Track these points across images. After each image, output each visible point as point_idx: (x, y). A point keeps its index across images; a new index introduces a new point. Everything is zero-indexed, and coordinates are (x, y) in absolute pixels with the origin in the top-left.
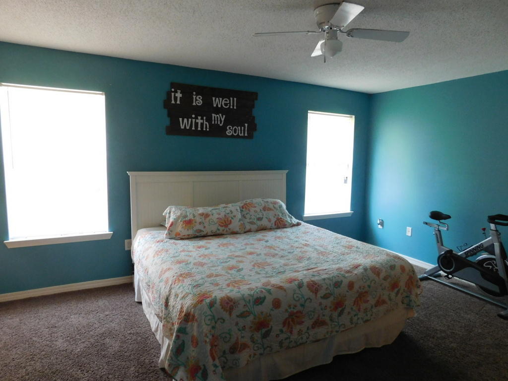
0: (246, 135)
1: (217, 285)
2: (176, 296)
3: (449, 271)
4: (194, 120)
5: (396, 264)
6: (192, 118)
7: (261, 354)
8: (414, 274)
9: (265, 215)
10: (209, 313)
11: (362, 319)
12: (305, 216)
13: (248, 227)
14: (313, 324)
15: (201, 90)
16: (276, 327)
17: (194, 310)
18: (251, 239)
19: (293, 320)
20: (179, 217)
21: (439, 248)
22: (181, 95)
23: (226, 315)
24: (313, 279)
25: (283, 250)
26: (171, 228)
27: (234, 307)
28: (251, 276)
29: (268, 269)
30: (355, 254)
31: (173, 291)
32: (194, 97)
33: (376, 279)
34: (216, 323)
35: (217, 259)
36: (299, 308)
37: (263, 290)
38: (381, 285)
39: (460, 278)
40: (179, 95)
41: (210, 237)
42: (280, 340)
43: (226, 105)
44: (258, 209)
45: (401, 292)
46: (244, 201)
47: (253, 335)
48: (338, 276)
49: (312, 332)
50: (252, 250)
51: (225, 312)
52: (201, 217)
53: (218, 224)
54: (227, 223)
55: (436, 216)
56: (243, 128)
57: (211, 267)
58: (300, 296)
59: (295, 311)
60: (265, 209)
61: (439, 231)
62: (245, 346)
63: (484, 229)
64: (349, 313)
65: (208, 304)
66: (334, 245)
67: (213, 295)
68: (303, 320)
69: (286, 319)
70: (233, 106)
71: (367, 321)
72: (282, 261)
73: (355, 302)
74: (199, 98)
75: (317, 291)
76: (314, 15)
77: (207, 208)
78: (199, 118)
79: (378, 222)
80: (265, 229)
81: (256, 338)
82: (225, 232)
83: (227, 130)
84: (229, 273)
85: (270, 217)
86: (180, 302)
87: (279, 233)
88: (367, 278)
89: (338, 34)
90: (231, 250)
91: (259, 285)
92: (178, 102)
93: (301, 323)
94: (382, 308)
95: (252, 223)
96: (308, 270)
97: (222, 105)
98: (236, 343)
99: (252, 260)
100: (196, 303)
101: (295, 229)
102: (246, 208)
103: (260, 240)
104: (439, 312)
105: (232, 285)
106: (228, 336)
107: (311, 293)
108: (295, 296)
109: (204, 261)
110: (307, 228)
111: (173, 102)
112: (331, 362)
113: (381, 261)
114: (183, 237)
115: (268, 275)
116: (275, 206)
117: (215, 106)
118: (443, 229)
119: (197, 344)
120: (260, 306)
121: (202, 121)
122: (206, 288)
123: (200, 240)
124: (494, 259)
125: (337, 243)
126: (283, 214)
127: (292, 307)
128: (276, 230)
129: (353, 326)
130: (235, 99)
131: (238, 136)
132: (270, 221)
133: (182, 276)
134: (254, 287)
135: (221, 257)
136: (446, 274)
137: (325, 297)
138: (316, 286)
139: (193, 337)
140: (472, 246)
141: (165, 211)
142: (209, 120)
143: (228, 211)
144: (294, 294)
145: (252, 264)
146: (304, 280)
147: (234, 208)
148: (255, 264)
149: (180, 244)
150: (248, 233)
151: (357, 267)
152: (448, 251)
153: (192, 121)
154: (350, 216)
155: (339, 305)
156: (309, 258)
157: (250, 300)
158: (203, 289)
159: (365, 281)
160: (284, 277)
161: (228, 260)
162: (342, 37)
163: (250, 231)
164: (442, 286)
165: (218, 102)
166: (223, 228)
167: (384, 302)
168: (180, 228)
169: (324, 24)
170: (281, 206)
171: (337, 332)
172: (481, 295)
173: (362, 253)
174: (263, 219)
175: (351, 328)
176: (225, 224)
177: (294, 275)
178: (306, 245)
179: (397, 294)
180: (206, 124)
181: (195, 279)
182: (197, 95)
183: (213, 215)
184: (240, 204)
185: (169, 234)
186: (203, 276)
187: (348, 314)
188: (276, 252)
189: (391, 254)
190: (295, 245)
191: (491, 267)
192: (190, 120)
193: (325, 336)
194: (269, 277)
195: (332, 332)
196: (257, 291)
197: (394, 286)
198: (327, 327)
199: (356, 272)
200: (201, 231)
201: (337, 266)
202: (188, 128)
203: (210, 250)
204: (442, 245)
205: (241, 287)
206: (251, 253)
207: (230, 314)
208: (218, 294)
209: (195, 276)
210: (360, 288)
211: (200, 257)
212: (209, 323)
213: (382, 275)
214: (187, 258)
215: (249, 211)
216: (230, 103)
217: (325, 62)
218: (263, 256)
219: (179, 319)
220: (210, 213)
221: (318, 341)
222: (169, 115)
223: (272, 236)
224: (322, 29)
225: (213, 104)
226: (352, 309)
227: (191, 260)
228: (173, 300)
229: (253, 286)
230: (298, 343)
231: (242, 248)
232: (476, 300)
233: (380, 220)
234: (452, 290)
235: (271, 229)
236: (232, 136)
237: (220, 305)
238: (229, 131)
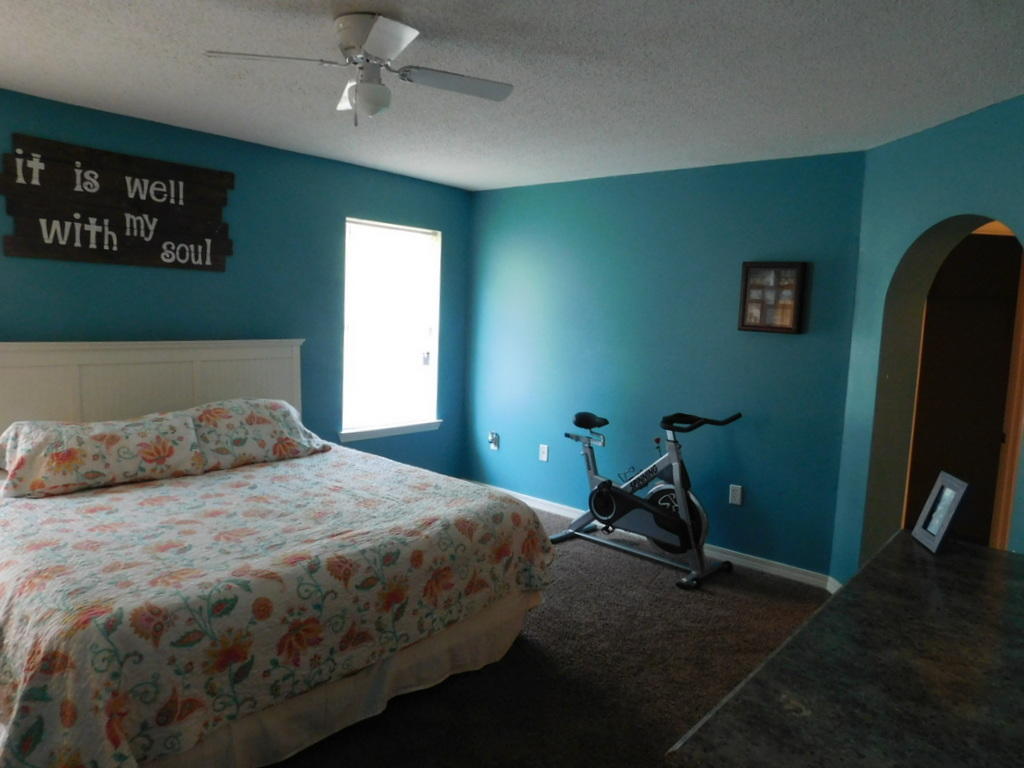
0: (208, 262)
1: (128, 584)
2: (24, 620)
3: (605, 518)
4: (78, 226)
5: (503, 511)
6: (73, 220)
7: (232, 718)
8: (537, 528)
9: (251, 432)
10: (103, 644)
11: (442, 620)
12: (343, 432)
13: (212, 461)
14: (342, 642)
15: (93, 159)
16: (262, 655)
17: (67, 644)
18: (218, 485)
19: (299, 639)
20: (39, 447)
21: (591, 479)
22: (42, 166)
23: (145, 646)
24: (340, 553)
25: (285, 502)
26: (20, 473)
27: (165, 627)
28: (208, 559)
29: (248, 542)
30: (430, 500)
31: (16, 612)
32: (78, 172)
33: (467, 542)
34: (121, 664)
35: (133, 531)
36: (311, 613)
37: (230, 584)
38: (476, 553)
39: (626, 530)
40: (36, 165)
41: (121, 488)
42: (272, 682)
43: (159, 195)
44: (235, 421)
45: (513, 562)
46: (205, 406)
47: (211, 679)
48: (393, 543)
49: (339, 658)
50: (217, 507)
51: (143, 640)
52: (99, 444)
53: (140, 458)
54: (162, 454)
55: (585, 420)
56: (200, 248)
57: (116, 549)
58: (312, 589)
59: (303, 619)
60: (251, 420)
61: (591, 448)
62: (192, 705)
63: (658, 441)
64: (415, 612)
65: (101, 627)
66: (392, 486)
67: (115, 608)
68: (321, 635)
69: (285, 637)
70: (177, 198)
71: (450, 623)
72: (281, 524)
73: (426, 590)
74: (92, 176)
75: (349, 574)
76: (333, 30)
77: (115, 422)
78: (93, 220)
79: (490, 438)
80: (253, 463)
81: (218, 685)
82: (156, 475)
83: (162, 251)
84: (158, 559)
85: (263, 438)
86: (33, 633)
87: (282, 469)
88: (448, 542)
89: (382, 72)
90: (168, 510)
91: (225, 575)
92: (35, 181)
93: (318, 641)
94: (479, 597)
95: (221, 451)
96: (333, 536)
97: (148, 195)
98: (173, 701)
99: (215, 527)
100: (72, 629)
101: (316, 459)
102: (208, 420)
103: (238, 485)
104: (588, 593)
105: (164, 581)
106: (152, 689)
107: (338, 581)
108: (302, 589)
109: (99, 539)
110: (342, 456)
111: (21, 180)
112: (384, 712)
113: (477, 508)
114: (52, 491)
115: (246, 554)
116: (275, 413)
117: (131, 195)
118: (597, 444)
119: (74, 715)
120: (225, 617)
121: (99, 229)
122: (99, 595)
123: (95, 494)
124: (672, 491)
125: (400, 482)
126: (291, 429)
127: (296, 611)
128: (275, 464)
129: (425, 634)
130: (181, 184)
131: (189, 265)
132: (262, 444)
133: (42, 575)
134: (212, 581)
135: (143, 526)
136: (604, 526)
137: (366, 585)
138: (347, 566)
139: (64, 704)
140: (641, 471)
141: (5, 434)
142: (118, 226)
143: (165, 427)
144: (299, 587)
145: (214, 535)
146: (320, 558)
147: (181, 421)
148: (220, 534)
149: (44, 506)
150: (212, 473)
151: (429, 523)
152: (604, 483)
153: (73, 229)
154: (437, 428)
155: (394, 598)
156: (338, 514)
157: (201, 608)
158: (90, 598)
159: (443, 547)
160: (279, 554)
161: (159, 532)
162: (391, 80)
163: (216, 468)
164: (597, 546)
165: (137, 188)
166: (154, 464)
167: (483, 584)
168: (42, 472)
169: (353, 50)
170: (287, 414)
171: (392, 650)
172: (656, 554)
173: (444, 496)
174: (248, 443)
175: (421, 640)
176: (157, 456)
177: (303, 548)
178: (336, 489)
179: (507, 567)
180: (110, 237)
181: (74, 579)
182: (84, 168)
183: (127, 438)
184: (194, 412)
185: (15, 486)
186: (95, 570)
187: (414, 614)
188: (270, 507)
189: (497, 495)
190: (312, 491)
191: (668, 504)
192: (68, 225)
193: (368, 661)
194: (248, 557)
195: (382, 652)
196: (220, 587)
197: (501, 552)
198: (370, 644)
199: (426, 532)
200: (98, 474)
201: (392, 525)
202: (63, 242)
203: (117, 515)
204: (596, 473)
205: (182, 583)
206: (214, 514)
207: (156, 643)
208: (128, 603)
209: (74, 572)
210: (435, 561)
211: (92, 530)
212: (103, 666)
213: (478, 534)
214: (57, 536)
215: (215, 425)
216: (168, 192)
217: (356, 124)
218: (240, 518)
219: (28, 670)
220: (121, 434)
221: (353, 673)
222: (11, 210)
223: (266, 477)
224: (351, 60)
225: (126, 191)
226: (420, 603)
227: (68, 538)
228: (14, 631)
229: (212, 577)
230: (313, 684)
231: (195, 504)
232: (649, 564)
233: (492, 434)
234: (612, 552)
235: (265, 462)
236: (176, 265)
237: (132, 625)
238: (166, 253)
